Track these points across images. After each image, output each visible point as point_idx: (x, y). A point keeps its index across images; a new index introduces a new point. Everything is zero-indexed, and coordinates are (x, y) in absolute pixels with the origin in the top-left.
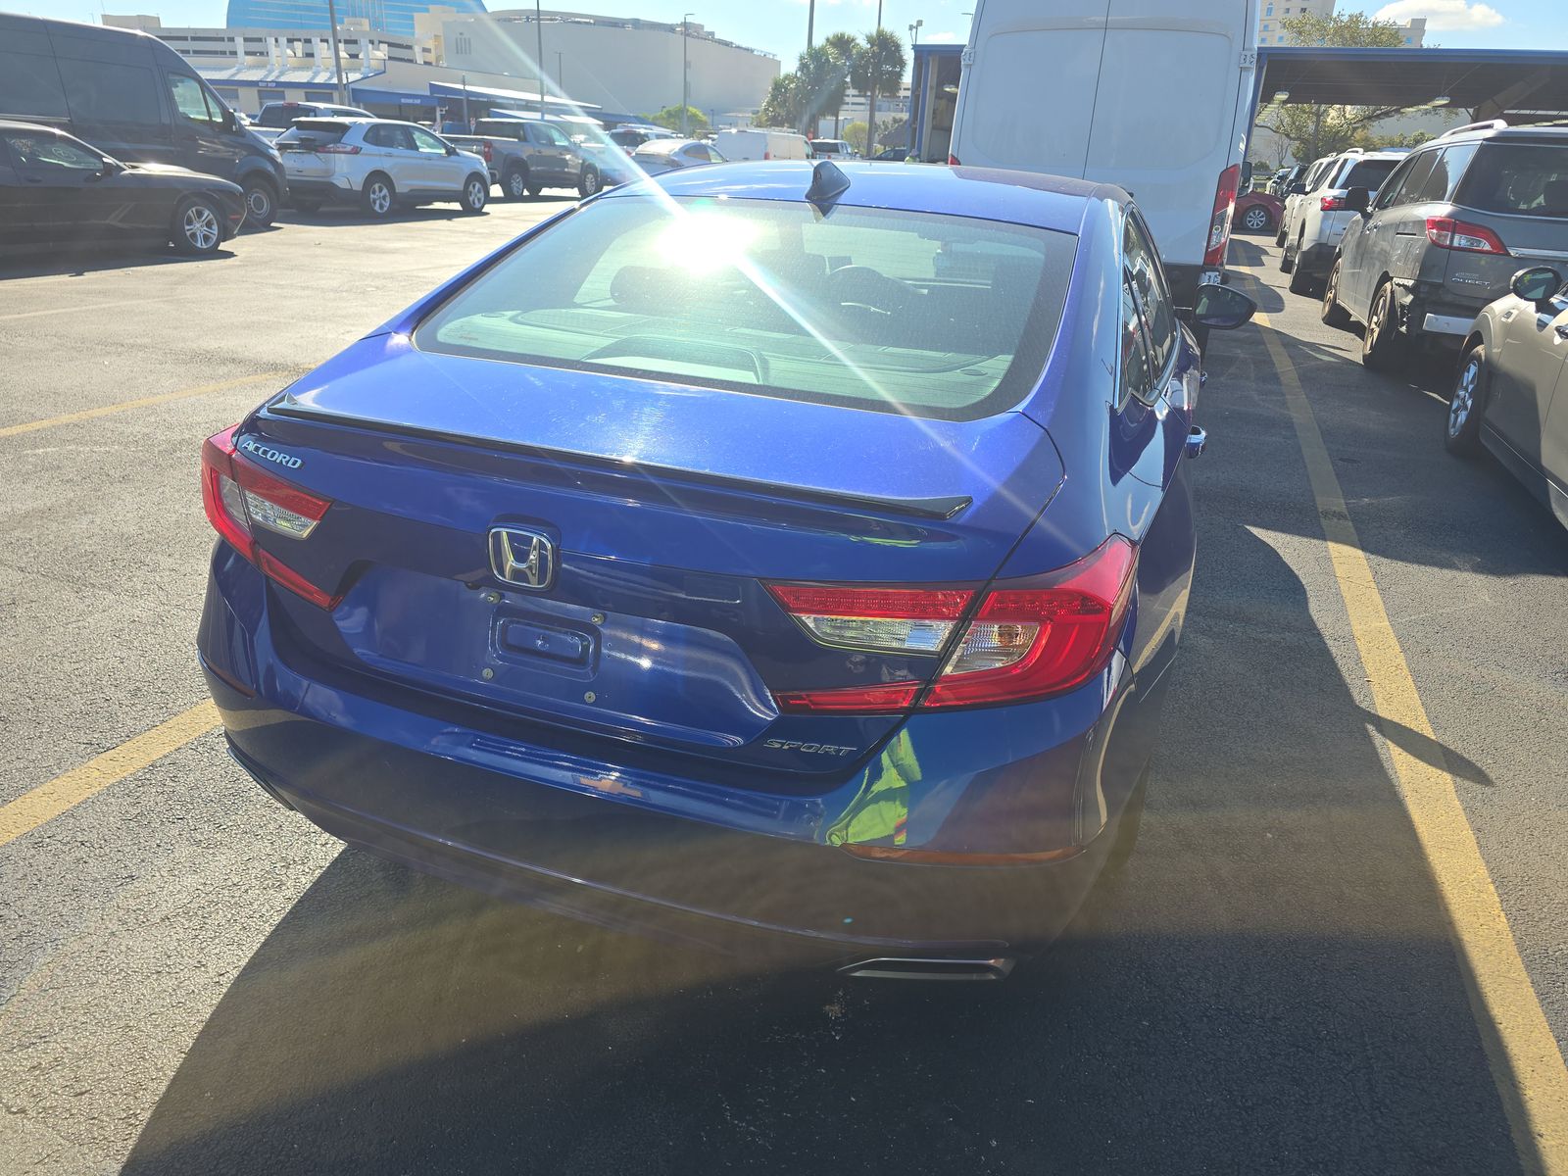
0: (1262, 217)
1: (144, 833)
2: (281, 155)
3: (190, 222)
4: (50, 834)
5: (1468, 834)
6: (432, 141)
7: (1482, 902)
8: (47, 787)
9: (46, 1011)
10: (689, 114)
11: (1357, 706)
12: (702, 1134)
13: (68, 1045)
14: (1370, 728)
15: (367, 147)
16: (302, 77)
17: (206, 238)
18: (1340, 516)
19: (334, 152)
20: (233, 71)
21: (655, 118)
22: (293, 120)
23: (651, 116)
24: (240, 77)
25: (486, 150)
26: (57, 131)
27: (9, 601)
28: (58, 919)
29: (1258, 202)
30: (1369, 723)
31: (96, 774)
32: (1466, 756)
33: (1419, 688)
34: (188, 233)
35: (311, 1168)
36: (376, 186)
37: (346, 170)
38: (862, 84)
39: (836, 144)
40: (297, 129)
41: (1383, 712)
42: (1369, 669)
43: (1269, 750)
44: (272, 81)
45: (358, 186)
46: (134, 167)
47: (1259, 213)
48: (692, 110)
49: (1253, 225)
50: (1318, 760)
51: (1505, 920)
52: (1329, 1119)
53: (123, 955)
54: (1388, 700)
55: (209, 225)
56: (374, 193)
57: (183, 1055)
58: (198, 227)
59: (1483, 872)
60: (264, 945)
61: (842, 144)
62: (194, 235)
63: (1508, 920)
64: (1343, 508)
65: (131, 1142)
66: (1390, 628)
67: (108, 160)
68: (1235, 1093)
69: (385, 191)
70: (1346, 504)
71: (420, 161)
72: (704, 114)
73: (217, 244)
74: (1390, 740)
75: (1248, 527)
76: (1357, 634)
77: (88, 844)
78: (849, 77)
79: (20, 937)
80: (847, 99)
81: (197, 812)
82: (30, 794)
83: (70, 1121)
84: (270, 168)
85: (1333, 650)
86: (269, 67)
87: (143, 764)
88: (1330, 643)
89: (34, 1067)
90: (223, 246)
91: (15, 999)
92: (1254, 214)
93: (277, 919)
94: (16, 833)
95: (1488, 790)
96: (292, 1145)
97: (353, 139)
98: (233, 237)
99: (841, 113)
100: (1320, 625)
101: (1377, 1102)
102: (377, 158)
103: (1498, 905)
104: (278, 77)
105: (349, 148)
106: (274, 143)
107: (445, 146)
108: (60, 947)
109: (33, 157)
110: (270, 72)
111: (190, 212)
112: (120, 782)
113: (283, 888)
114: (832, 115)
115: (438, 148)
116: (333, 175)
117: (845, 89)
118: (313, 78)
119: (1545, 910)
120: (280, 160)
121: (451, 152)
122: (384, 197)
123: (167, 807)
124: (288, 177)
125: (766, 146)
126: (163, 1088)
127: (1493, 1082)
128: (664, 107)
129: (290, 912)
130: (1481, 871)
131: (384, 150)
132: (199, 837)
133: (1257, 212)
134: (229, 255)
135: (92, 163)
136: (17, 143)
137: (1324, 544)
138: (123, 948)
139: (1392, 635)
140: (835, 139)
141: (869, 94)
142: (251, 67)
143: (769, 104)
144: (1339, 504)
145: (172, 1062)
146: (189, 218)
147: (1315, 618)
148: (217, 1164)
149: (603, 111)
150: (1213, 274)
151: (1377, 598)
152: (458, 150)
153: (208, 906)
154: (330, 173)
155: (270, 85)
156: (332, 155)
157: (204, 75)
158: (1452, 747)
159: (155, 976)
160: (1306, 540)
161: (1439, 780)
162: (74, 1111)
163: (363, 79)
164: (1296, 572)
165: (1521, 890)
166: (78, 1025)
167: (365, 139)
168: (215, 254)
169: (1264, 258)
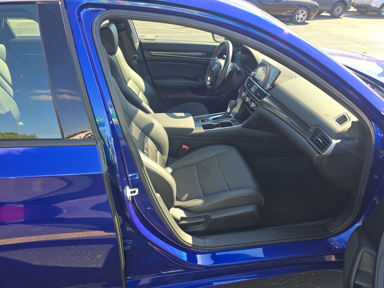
17: (302, 19)
55: (304, 15)
58: (300, 16)
62: (298, 18)
90: (306, 21)
134: (307, 24)
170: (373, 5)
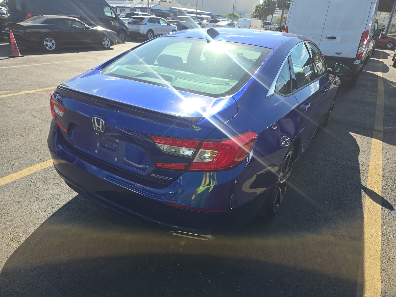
0: (392, 45)
1: (45, 180)
2: (128, 25)
3: (104, 41)
4: (26, 178)
5: (380, 223)
6: (164, 22)
7: (375, 242)
8: (29, 168)
9: (11, 216)
10: (234, 15)
11: (361, 185)
12: (139, 266)
13: (13, 224)
14: (362, 190)
15: (148, 23)
16: (140, 6)
17: (108, 45)
18: (380, 131)
19: (141, 24)
20: (125, 4)
21: (225, 16)
22: (132, 16)
23: (225, 15)
24: (126, 6)
25: (178, 24)
26: (77, 19)
27: (36, 127)
28: (21, 197)
29: (391, 40)
30: (363, 189)
31: (40, 166)
32: (389, 201)
33: (383, 181)
34: (104, 44)
35: (51, 259)
36: (150, 33)
37: (143, 29)
38: (280, 7)
39: (271, 23)
40: (133, 19)
41: (369, 187)
42: (370, 174)
43: (329, 193)
44: (133, 7)
45: (145, 33)
46: (92, 28)
47: (391, 44)
48: (235, 14)
49: (388, 47)
50: (342, 198)
51: (380, 248)
52: (303, 291)
53: (31, 207)
54: (371, 184)
55: (108, 42)
56: (149, 35)
57: (35, 230)
58: (106, 42)
59: (380, 234)
60: (60, 208)
61: (272, 23)
62: (105, 44)
63: (381, 248)
64: (382, 129)
65: (18, 247)
66: (381, 164)
67: (87, 26)
68: (279, 280)
69: (152, 34)
70: (383, 128)
71: (160, 27)
72: (238, 15)
73: (110, 46)
74: (367, 194)
75: (350, 132)
76: (370, 165)
77: (33, 182)
78: (277, 4)
79: (12, 200)
80: (276, 11)
81: (57, 177)
82: (25, 169)
83: (8, 240)
84: (125, 28)
85: (361, 168)
86: (133, 3)
87: (50, 165)
88: (360, 166)
89: (5, 228)
90: (111, 47)
91: (6, 213)
92: (389, 44)
93: (65, 203)
94: (19, 177)
95: (391, 212)
96: (50, 253)
97: (145, 21)
98: (114, 45)
99: (274, 14)
100: (360, 161)
101: (319, 289)
102: (151, 26)
103: (380, 243)
104: (135, 6)
105: (144, 24)
106: (127, 22)
107: (167, 23)
108: (19, 203)
109: (71, 25)
110: (133, 5)
111: (104, 39)
112: (44, 169)
113: (69, 196)
114: (271, 15)
115: (166, 24)
116: (140, 30)
117: (275, 8)
118: (143, 6)
119: (394, 247)
120: (127, 26)
121: (168, 25)
122: (151, 36)
123: (51, 175)
124: (129, 31)
125: (251, 23)
126: (28, 236)
127: (356, 290)
128: (228, 13)
129: (68, 202)
130: (379, 234)
131: (152, 24)
132: (56, 183)
133: (390, 43)
134: (112, 49)
135: (83, 27)
136: (68, 22)
137: (371, 139)
138: (31, 205)
139: (381, 166)
140: (272, 21)
141: (282, 9)
142: (129, 3)
143: (254, 12)
144: (381, 128)
145: (32, 231)
146: (104, 40)
147: (359, 159)
148: (33, 254)
149: (212, 14)
150: (358, 61)
151: (381, 155)
152: (170, 24)
153: (52, 198)
154: (139, 30)
155: (133, 8)
156: (140, 25)
157: (111, 5)
158: (386, 199)
159: (35, 212)
160: (366, 137)
161: (378, 207)
162: (9, 238)
163: (154, 6)
164: (359, 146)
165: (389, 240)
166: (16, 220)
167: (148, 21)
168: (109, 49)
169: (388, 57)
170: (142, 32)
